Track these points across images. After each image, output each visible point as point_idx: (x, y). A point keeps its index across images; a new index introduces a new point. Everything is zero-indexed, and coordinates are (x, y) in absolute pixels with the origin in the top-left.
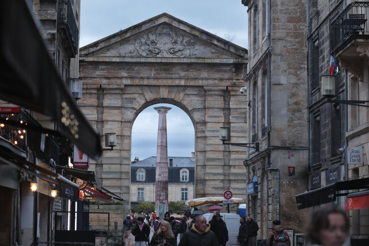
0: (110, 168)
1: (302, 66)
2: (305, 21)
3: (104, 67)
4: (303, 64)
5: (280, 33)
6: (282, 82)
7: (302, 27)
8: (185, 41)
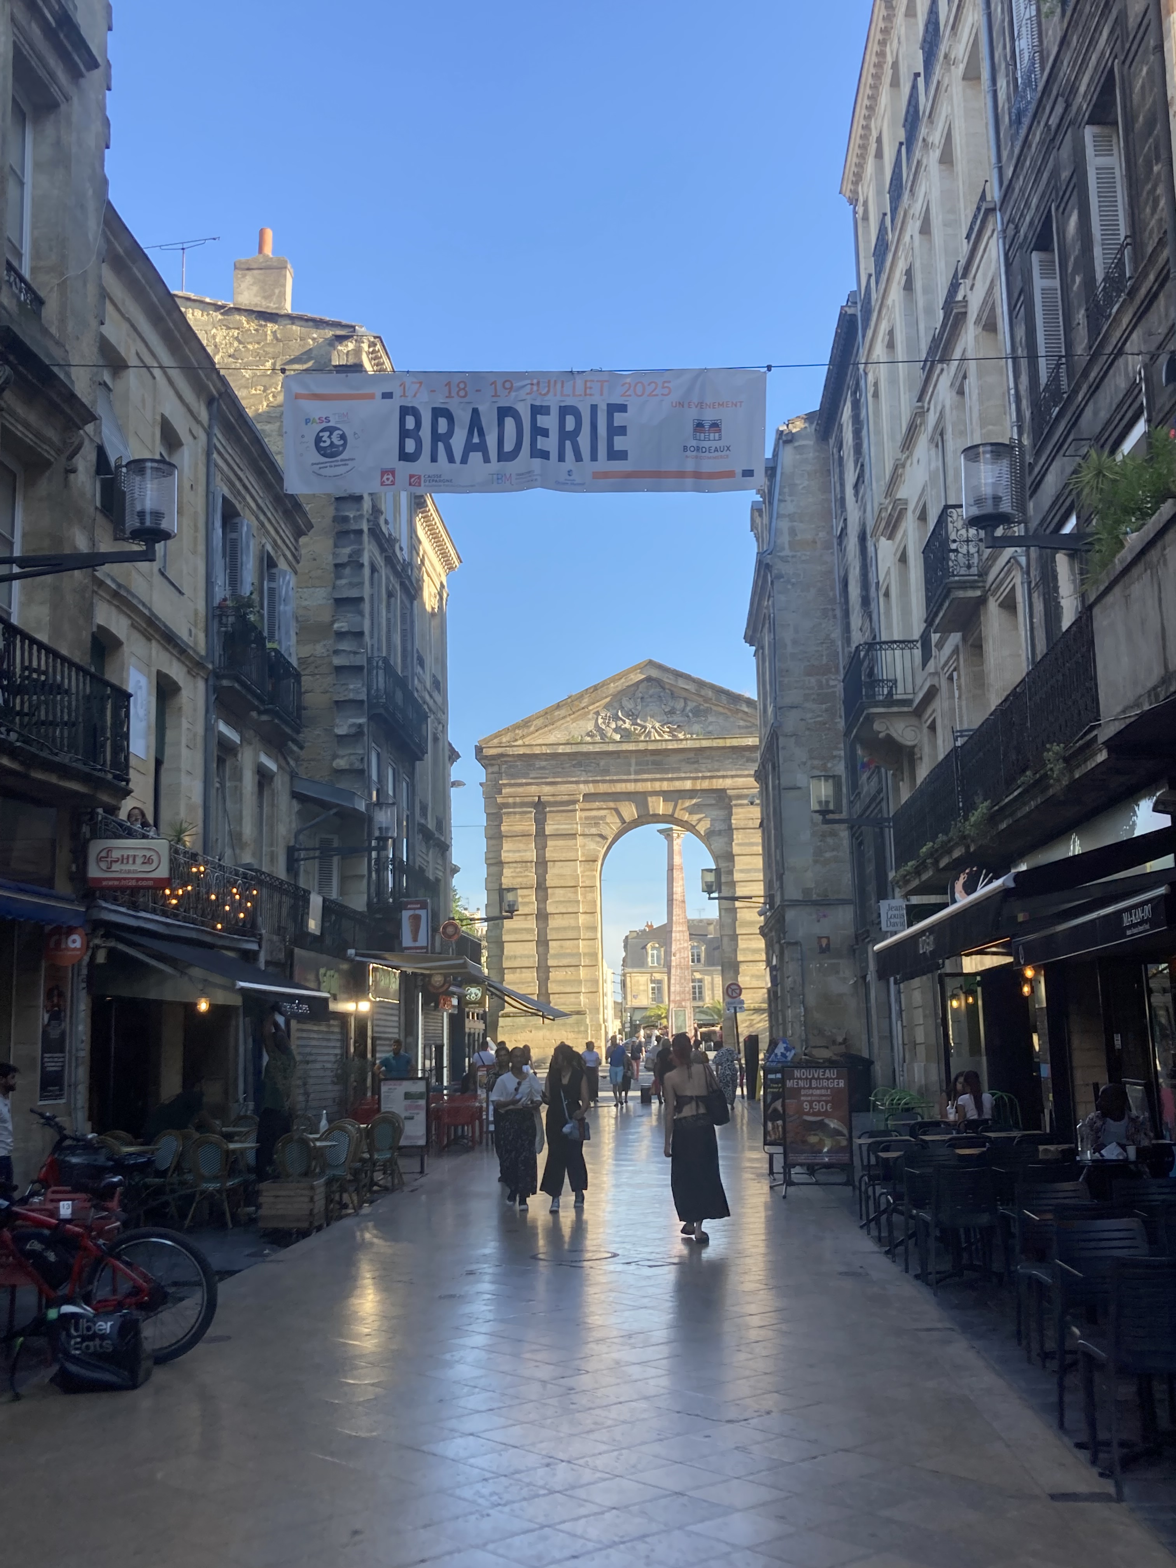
0: (562, 947)
1: (835, 753)
2: (837, 671)
3: (543, 763)
4: (837, 749)
5: (792, 697)
6: (799, 785)
7: (832, 683)
8: (688, 708)
